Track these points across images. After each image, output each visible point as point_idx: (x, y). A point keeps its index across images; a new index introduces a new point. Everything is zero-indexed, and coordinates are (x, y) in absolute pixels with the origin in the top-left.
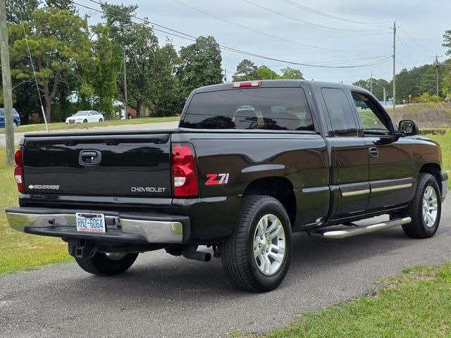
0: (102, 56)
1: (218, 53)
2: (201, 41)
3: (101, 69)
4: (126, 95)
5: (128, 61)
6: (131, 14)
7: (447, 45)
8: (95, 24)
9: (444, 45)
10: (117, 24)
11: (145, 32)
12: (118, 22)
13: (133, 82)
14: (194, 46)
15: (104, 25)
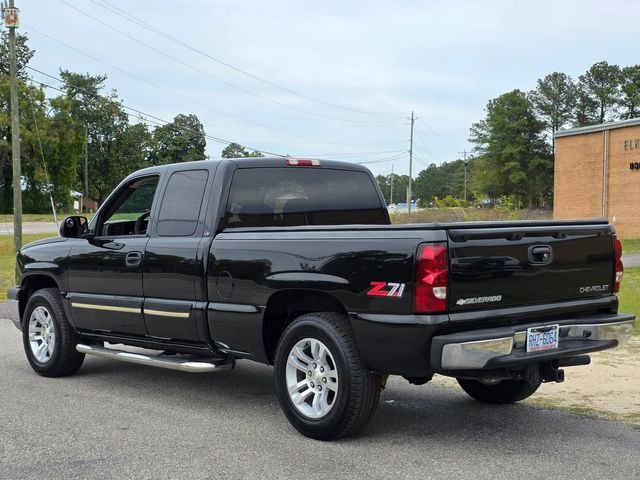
0: (62, 136)
1: (202, 135)
2: (181, 121)
3: (57, 151)
4: (86, 183)
5: (90, 142)
6: (98, 86)
7: (474, 141)
8: (54, 97)
9: (470, 140)
10: (80, 97)
11: (113, 108)
12: (81, 95)
13: (95, 167)
14: (172, 125)
15: (64, 98)
